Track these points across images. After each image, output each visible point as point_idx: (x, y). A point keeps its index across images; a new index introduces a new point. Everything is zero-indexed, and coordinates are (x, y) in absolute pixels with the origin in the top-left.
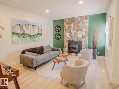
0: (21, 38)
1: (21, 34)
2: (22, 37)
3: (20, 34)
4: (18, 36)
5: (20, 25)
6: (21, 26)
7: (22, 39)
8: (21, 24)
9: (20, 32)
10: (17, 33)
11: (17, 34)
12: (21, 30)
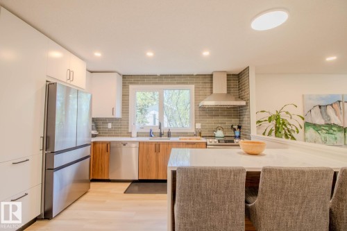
0: (322, 134)
1: (323, 126)
2: (324, 131)
3: (320, 126)
4: (317, 131)
5: (320, 107)
6: (323, 108)
7: (325, 138)
8: (322, 103)
9: (319, 121)
10: (314, 123)
11: (314, 125)
12: (323, 118)
